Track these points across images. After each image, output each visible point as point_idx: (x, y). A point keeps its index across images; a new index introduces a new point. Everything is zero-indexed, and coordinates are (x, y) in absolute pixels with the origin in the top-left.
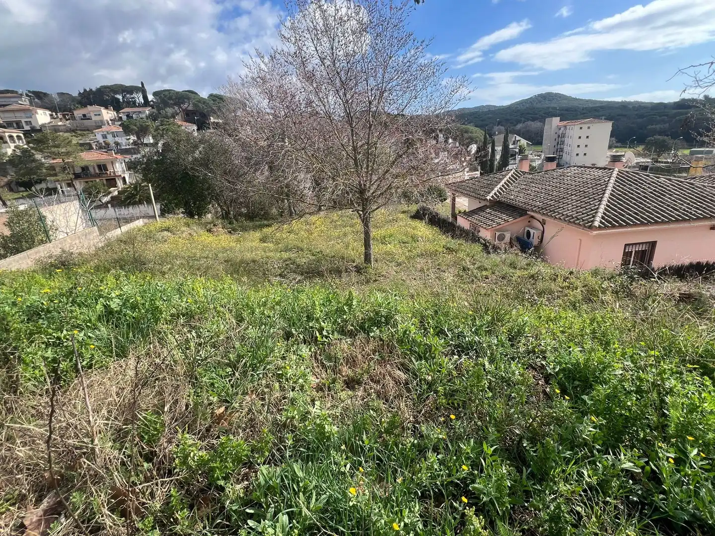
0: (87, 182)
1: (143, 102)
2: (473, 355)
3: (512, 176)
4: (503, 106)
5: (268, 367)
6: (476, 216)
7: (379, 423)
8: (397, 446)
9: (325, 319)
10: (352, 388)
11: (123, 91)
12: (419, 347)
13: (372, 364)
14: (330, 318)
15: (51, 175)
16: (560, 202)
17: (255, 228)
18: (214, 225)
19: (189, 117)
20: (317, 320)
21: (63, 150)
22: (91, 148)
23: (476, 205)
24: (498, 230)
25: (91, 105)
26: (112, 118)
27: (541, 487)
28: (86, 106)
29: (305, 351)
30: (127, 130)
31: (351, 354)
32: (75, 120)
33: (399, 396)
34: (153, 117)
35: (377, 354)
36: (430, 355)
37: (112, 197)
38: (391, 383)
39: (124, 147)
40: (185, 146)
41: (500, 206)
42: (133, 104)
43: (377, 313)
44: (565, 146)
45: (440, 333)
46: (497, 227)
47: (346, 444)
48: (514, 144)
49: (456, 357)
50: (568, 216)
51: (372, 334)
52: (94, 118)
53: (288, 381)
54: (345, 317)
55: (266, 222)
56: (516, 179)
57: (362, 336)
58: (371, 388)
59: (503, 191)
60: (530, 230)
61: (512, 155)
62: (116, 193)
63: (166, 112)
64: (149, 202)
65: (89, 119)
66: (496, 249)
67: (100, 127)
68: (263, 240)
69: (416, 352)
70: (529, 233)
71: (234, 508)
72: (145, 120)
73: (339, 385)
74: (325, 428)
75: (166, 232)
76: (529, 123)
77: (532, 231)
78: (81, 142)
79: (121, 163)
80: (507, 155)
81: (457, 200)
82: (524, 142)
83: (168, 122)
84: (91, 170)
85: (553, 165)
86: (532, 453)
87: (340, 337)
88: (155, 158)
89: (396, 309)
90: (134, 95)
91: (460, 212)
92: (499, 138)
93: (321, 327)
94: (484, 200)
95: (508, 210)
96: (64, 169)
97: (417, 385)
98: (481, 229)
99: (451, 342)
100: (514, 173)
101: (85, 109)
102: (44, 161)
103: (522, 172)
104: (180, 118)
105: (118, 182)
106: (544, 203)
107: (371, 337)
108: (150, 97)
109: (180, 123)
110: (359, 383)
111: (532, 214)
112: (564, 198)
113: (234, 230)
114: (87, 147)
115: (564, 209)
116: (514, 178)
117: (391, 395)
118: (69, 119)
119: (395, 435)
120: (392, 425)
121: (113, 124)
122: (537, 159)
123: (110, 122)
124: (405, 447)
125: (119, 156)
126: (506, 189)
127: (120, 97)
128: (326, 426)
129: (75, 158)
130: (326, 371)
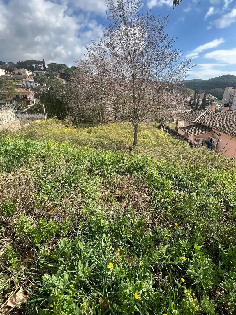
0: (18, 102)
1: (43, 68)
2: (188, 191)
3: (207, 112)
4: (205, 80)
5: (77, 185)
6: (187, 130)
7: (132, 222)
8: (142, 237)
9: (111, 165)
10: (120, 201)
11: (35, 63)
12: (158, 184)
13: (132, 189)
14: (113, 165)
15: (3, 98)
16: (229, 126)
17: (86, 127)
18: (69, 124)
19: (62, 76)
20: (106, 165)
21: (9, 87)
22: (20, 87)
23: (188, 124)
24: (197, 137)
25: (22, 68)
26: (30, 75)
27: (229, 274)
28: (19, 69)
29: (98, 179)
30: (36, 80)
31: (121, 184)
32: (15, 74)
33: (145, 208)
34: (47, 75)
35: (135, 185)
36: (164, 188)
37: (28, 109)
38: (141, 201)
39: (34, 88)
40: (59, 88)
41: (200, 126)
42: (39, 69)
43: (137, 165)
44: (233, 101)
45: (170, 177)
46: (197, 136)
47: (112, 232)
48: (208, 98)
49: (177, 191)
50: (232, 133)
51: (133, 175)
52: (23, 74)
53: (87, 193)
54: (120, 165)
55: (91, 125)
56: (209, 114)
57: (128, 175)
58: (130, 202)
59: (202, 119)
60: (213, 138)
61: (207, 104)
62: (30, 108)
63: (53, 73)
64: (43, 113)
65: (20, 74)
66: (195, 145)
67: (25, 78)
68: (89, 132)
69: (156, 186)
70: (212, 139)
71: (42, 262)
72: (44, 76)
73: (113, 199)
74: (101, 221)
75: (47, 125)
76: (217, 89)
77: (213, 139)
78: (16, 84)
79: (33, 95)
80: (205, 103)
81: (179, 122)
82: (213, 98)
83: (53, 77)
84: (20, 96)
85: (228, 108)
86: (224, 253)
87: (117, 174)
88: (46, 92)
89: (147, 164)
90: (40, 65)
91: (179, 127)
92: (202, 95)
93: (107, 169)
94: (192, 122)
95: (203, 128)
96: (9, 95)
97: (156, 204)
98: (189, 136)
99: (175, 183)
100: (208, 111)
101: (19, 70)
102: (1, 91)
103: (212, 111)
104: (59, 76)
105: (31, 103)
106: (221, 126)
107: (133, 176)
108: (47, 67)
109: (58, 78)
110: (124, 198)
111: (215, 131)
112: (231, 124)
113: (77, 127)
114: (19, 87)
115: (231, 129)
116: (208, 113)
117: (140, 207)
118: (12, 74)
119: (141, 230)
120: (140, 224)
121: (30, 77)
122: (219, 106)
123: (29, 76)
124: (146, 238)
125: (32, 92)
126: (203, 118)
127: (34, 66)
128: (102, 220)
129: (14, 91)
130: (108, 191)
